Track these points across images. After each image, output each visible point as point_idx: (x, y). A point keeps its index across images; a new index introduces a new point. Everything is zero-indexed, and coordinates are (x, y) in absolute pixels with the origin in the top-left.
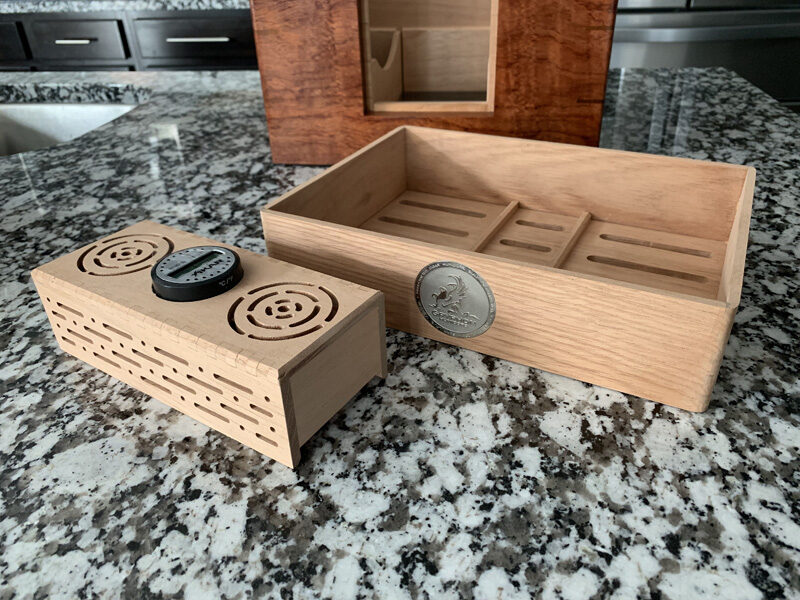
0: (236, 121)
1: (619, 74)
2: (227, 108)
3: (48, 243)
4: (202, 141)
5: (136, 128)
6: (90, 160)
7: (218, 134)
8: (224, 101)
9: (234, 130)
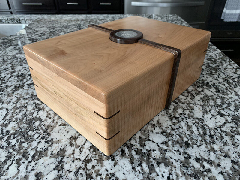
0: (58, 28)
1: (152, 16)
2: (54, 25)
3: (23, 58)
4: (51, 34)
5: (31, 30)
6: (23, 39)
7: (55, 31)
8: (53, 23)
9: (59, 30)
